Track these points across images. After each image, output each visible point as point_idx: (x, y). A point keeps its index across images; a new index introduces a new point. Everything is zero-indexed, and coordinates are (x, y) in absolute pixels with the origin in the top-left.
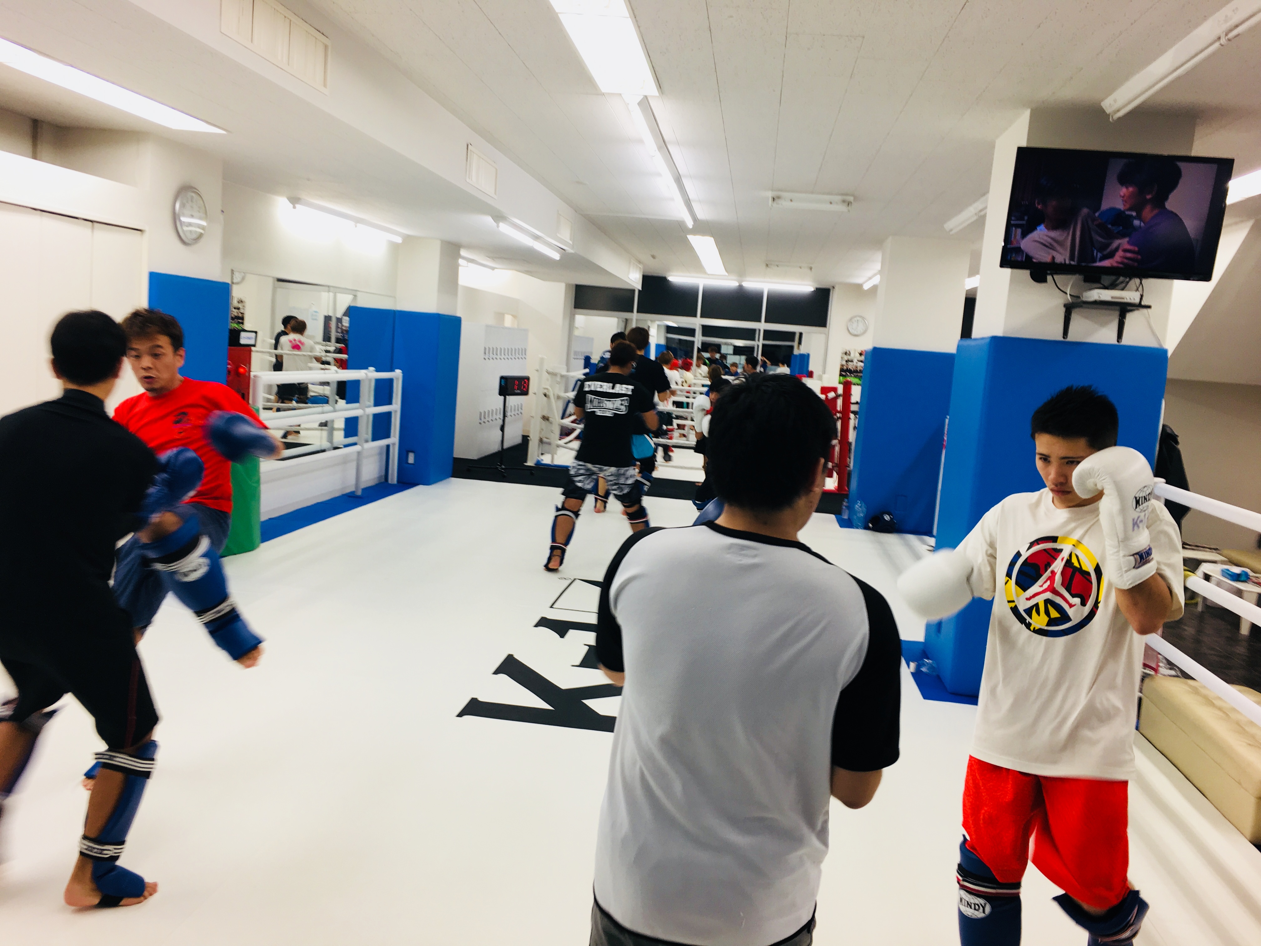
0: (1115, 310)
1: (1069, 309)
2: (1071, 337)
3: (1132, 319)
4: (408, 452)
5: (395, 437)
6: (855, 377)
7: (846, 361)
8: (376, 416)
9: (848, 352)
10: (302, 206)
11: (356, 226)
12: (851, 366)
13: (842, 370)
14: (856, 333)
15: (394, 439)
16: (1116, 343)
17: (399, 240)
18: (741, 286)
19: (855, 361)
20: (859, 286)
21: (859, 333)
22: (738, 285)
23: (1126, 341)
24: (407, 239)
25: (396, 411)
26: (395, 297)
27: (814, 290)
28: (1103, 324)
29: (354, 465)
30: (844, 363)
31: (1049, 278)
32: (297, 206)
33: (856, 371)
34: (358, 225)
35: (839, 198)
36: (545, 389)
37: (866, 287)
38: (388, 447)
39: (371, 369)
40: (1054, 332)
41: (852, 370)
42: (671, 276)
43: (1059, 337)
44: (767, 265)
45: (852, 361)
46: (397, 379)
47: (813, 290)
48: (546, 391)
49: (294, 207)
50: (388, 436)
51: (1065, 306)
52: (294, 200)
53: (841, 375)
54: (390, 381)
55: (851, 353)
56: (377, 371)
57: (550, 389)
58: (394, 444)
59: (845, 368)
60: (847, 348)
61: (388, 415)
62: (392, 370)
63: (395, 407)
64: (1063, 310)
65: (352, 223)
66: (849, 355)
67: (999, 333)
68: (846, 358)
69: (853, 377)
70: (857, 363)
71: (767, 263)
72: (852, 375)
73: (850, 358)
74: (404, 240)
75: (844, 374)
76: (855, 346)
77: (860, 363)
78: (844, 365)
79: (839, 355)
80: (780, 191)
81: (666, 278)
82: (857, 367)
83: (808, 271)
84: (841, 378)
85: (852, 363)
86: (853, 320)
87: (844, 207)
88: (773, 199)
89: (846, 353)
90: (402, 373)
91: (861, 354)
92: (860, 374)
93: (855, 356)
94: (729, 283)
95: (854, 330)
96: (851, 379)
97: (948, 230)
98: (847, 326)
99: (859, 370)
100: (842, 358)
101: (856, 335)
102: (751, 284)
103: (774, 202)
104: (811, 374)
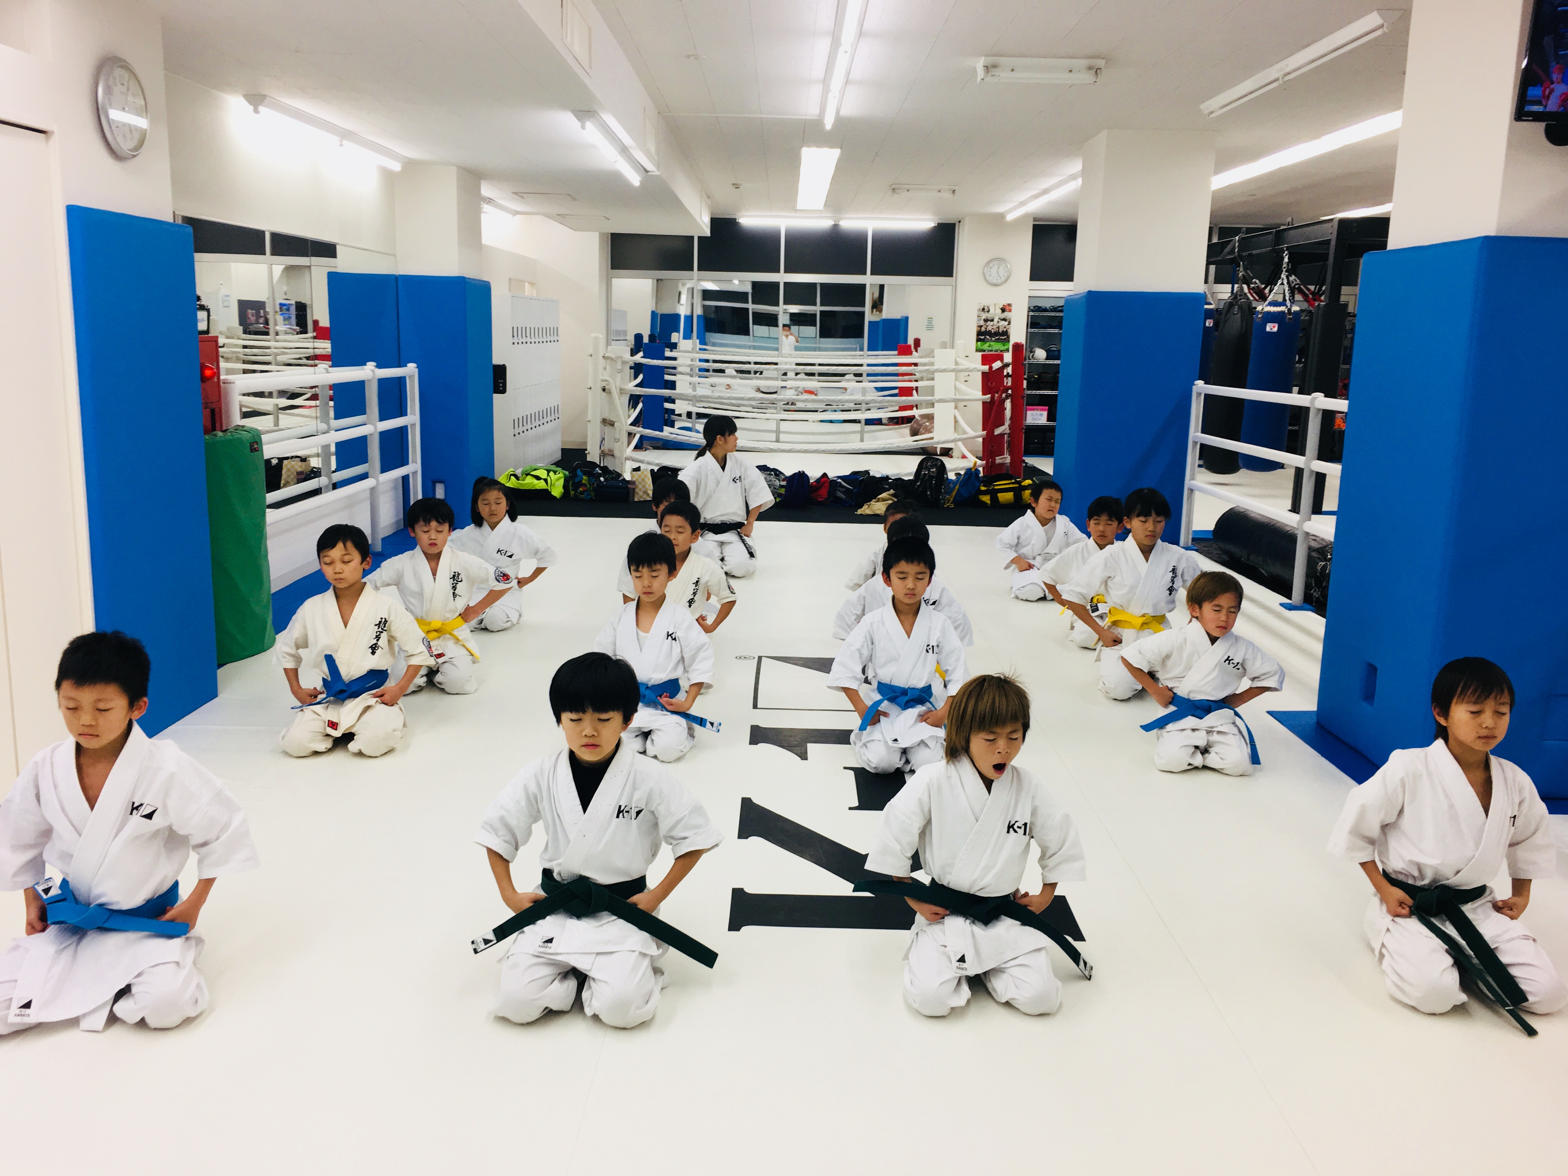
4: (434, 483)
5: (415, 462)
6: (997, 341)
7: (984, 320)
8: (385, 436)
9: (986, 308)
10: (266, 109)
12: (991, 327)
13: (979, 333)
14: (994, 281)
15: (414, 467)
17: (396, 167)
18: (836, 226)
19: (996, 320)
20: (1001, 217)
21: (999, 281)
22: (833, 223)
24: (410, 165)
25: (413, 425)
26: (395, 256)
27: (935, 226)
29: (367, 506)
30: (982, 323)
32: (259, 108)
33: (997, 334)
34: (345, 142)
35: (1085, 62)
36: (603, 381)
37: (1009, 217)
38: (405, 479)
39: (371, 365)
41: (993, 330)
42: (744, 216)
44: (894, 190)
45: (992, 320)
46: (412, 377)
48: (604, 384)
49: (256, 111)
50: (404, 462)
52: (256, 99)
53: (978, 340)
54: (400, 382)
55: (990, 309)
56: (379, 366)
57: (612, 381)
58: (415, 473)
59: (983, 329)
60: (985, 303)
61: (402, 432)
62: (400, 364)
63: (412, 419)
65: (336, 139)
66: (988, 311)
67: (1491, 231)
68: (984, 316)
69: (994, 341)
70: (998, 322)
71: (893, 187)
72: (993, 339)
73: (989, 316)
74: (404, 167)
75: (983, 337)
76: (995, 299)
77: (1003, 322)
78: (982, 326)
79: (975, 313)
80: (998, 55)
81: (735, 219)
82: (998, 327)
83: (948, 195)
84: (979, 343)
85: (992, 323)
86: (991, 265)
87: (1089, 77)
88: (987, 68)
89: (983, 309)
90: (417, 367)
91: (1003, 310)
92: (1003, 336)
93: (995, 313)
94: (821, 223)
95: (993, 278)
96: (992, 343)
97: (1206, 112)
98: (984, 273)
99: (1003, 331)
100: (978, 316)
101: (996, 285)
102: (851, 223)
103: (988, 72)
104: (917, 342)
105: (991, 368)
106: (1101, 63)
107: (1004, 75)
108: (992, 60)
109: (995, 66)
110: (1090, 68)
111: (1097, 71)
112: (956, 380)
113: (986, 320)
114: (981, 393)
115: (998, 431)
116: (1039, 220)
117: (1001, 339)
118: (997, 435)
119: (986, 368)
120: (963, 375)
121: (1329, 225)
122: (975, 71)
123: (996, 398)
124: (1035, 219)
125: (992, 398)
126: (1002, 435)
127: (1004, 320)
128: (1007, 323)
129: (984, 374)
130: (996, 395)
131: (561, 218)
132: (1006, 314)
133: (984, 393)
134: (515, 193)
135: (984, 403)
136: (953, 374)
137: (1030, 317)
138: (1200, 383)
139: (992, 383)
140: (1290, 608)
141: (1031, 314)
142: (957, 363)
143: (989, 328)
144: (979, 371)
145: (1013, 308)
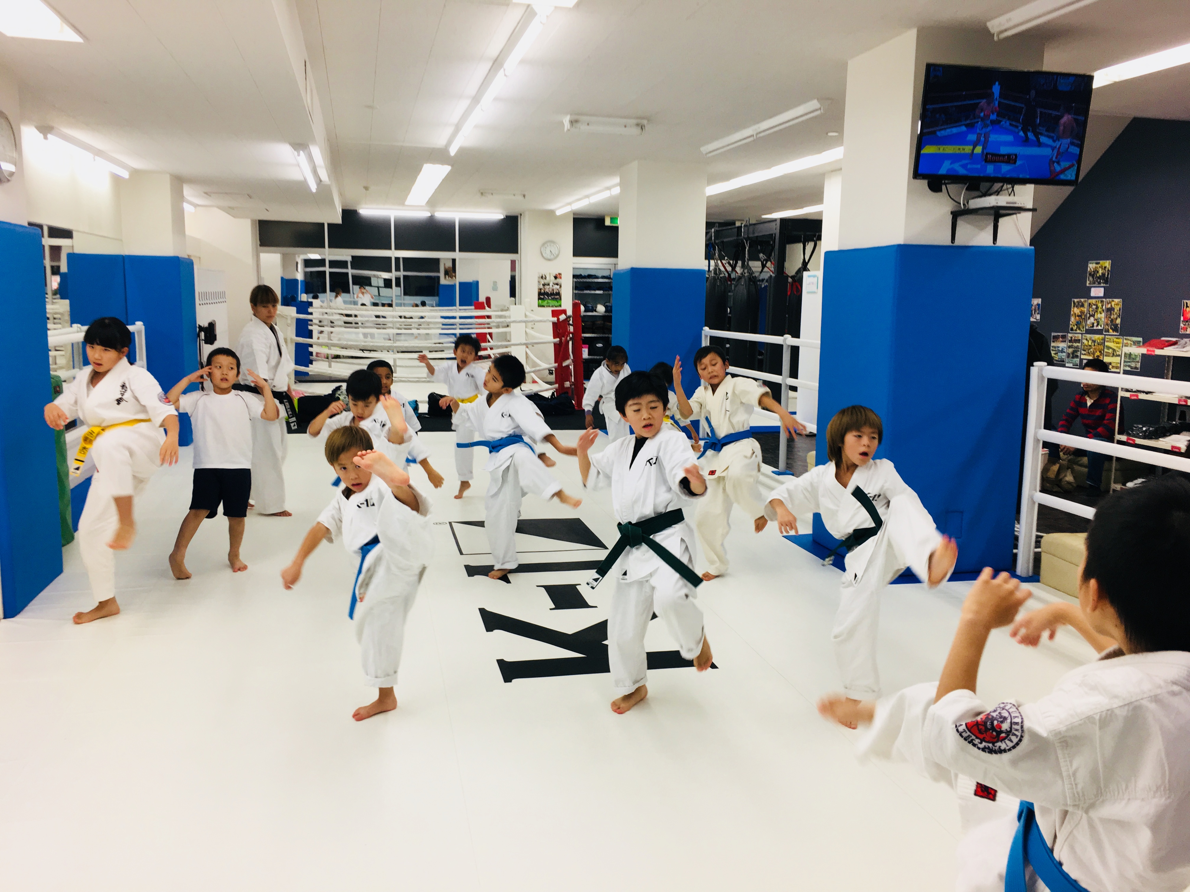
0: (991, 215)
1: (956, 215)
2: (958, 242)
3: (1003, 222)
6: (553, 299)
7: (543, 285)
9: (544, 276)
10: (52, 136)
11: (94, 160)
12: (548, 289)
13: (540, 294)
14: (549, 257)
16: (992, 244)
17: (125, 174)
18: (432, 217)
19: (551, 284)
20: (552, 212)
21: (552, 257)
22: (430, 215)
23: (1000, 243)
24: (135, 173)
26: (121, 240)
28: (982, 229)
30: (541, 287)
31: (944, 187)
32: (49, 136)
33: (552, 294)
34: (96, 158)
35: (635, 121)
37: (558, 213)
40: (943, 238)
41: (549, 292)
42: (362, 208)
43: (947, 241)
44: (482, 194)
45: (548, 285)
46: (139, 332)
47: (503, 218)
49: (45, 140)
51: (952, 213)
52: (45, 130)
53: (539, 299)
55: (547, 276)
59: (542, 291)
60: (543, 272)
64: (951, 216)
65: (89, 155)
66: (546, 278)
67: (901, 241)
68: (542, 282)
69: (551, 300)
70: (553, 286)
71: (481, 191)
72: (550, 298)
73: (546, 281)
74: (131, 175)
75: (542, 297)
76: (550, 270)
77: (556, 286)
78: (541, 289)
79: (536, 280)
80: (579, 114)
81: (357, 211)
82: (553, 290)
83: (522, 198)
84: (540, 301)
85: (548, 287)
86: (546, 245)
87: (637, 131)
88: (572, 122)
89: (542, 277)
90: (144, 325)
91: (556, 277)
92: (556, 296)
93: (551, 279)
94: (421, 214)
95: (547, 254)
96: (549, 301)
97: (704, 152)
98: (541, 252)
99: (556, 293)
100: (539, 282)
101: (549, 260)
102: (443, 214)
103: (572, 125)
104: (488, 300)
105: (558, 319)
106: (645, 122)
107: (583, 127)
108: (575, 117)
109: (577, 121)
110: (638, 125)
111: (642, 127)
112: (526, 327)
113: (544, 285)
114: (552, 337)
115: (565, 364)
116: (578, 214)
117: (555, 298)
118: (565, 366)
119: (555, 319)
120: (530, 325)
121: (774, 224)
122: (562, 124)
123: (563, 341)
124: (574, 214)
125: (561, 340)
126: (568, 366)
127: (557, 284)
128: (558, 287)
129: (554, 324)
130: (563, 338)
131: (230, 210)
132: (558, 281)
133: (554, 337)
134: (206, 193)
135: (555, 344)
136: (524, 324)
137: (574, 283)
138: (706, 329)
139: (559, 330)
140: (779, 474)
141: (575, 280)
142: (526, 316)
143: (547, 290)
144: (550, 321)
145: (562, 276)
